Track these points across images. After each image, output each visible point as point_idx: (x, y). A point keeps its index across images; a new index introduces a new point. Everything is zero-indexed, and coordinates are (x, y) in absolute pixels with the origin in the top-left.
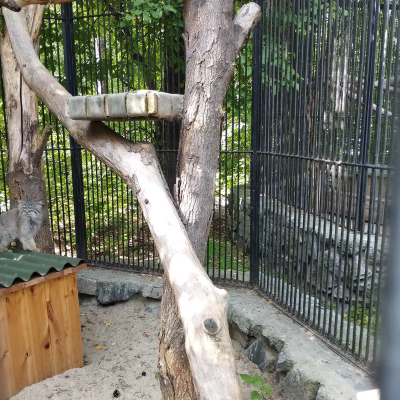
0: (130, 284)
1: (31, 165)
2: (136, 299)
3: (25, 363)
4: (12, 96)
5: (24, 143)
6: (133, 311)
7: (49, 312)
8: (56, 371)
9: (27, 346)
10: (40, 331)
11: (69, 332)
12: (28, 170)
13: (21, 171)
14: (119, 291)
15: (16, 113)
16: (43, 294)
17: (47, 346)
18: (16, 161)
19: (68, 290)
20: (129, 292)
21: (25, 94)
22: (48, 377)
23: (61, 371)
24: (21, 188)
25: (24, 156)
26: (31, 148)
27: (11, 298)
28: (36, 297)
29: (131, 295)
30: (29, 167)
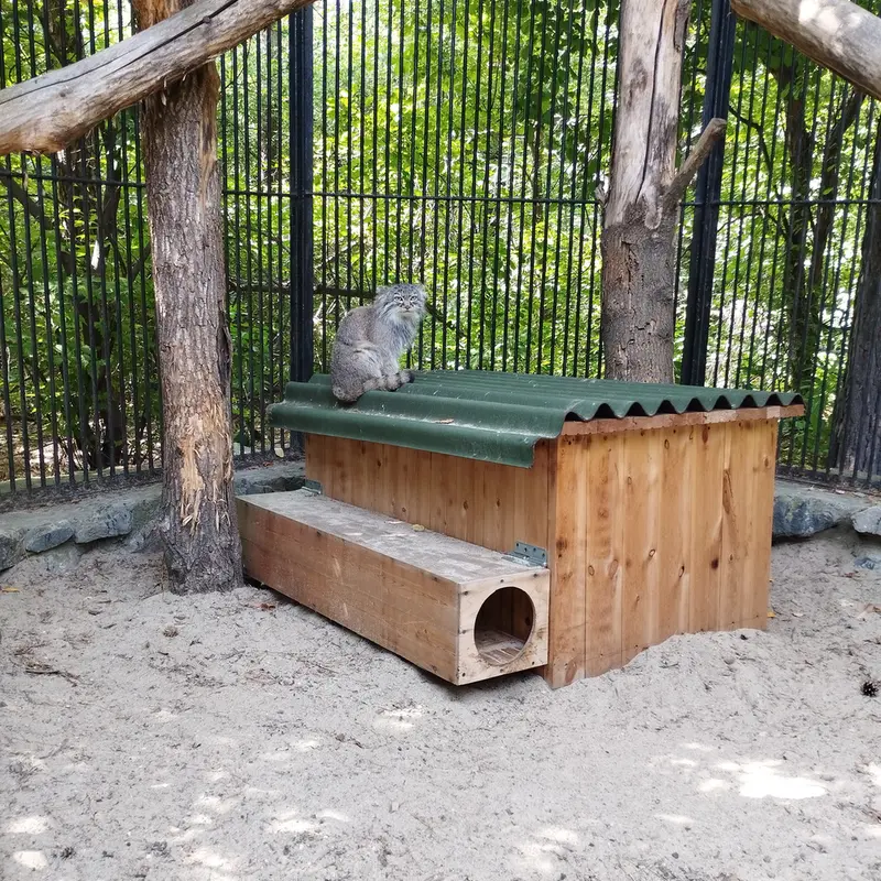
0: (817, 503)
1: (660, 210)
2: (830, 538)
3: (677, 586)
4: (639, 62)
5: (650, 163)
6: (823, 562)
7: (725, 492)
8: (722, 623)
9: (685, 551)
10: (707, 527)
11: (752, 546)
12: (653, 219)
13: (640, 221)
14: (790, 517)
15: (642, 100)
16: (721, 452)
17: (715, 564)
18: (632, 200)
19: (760, 456)
20: (815, 521)
21: (665, 57)
22: (709, 629)
23: (732, 625)
24: (633, 258)
25: (649, 191)
26: (661, 174)
27: (672, 445)
28: (710, 454)
29: (821, 527)
30: (657, 214)
